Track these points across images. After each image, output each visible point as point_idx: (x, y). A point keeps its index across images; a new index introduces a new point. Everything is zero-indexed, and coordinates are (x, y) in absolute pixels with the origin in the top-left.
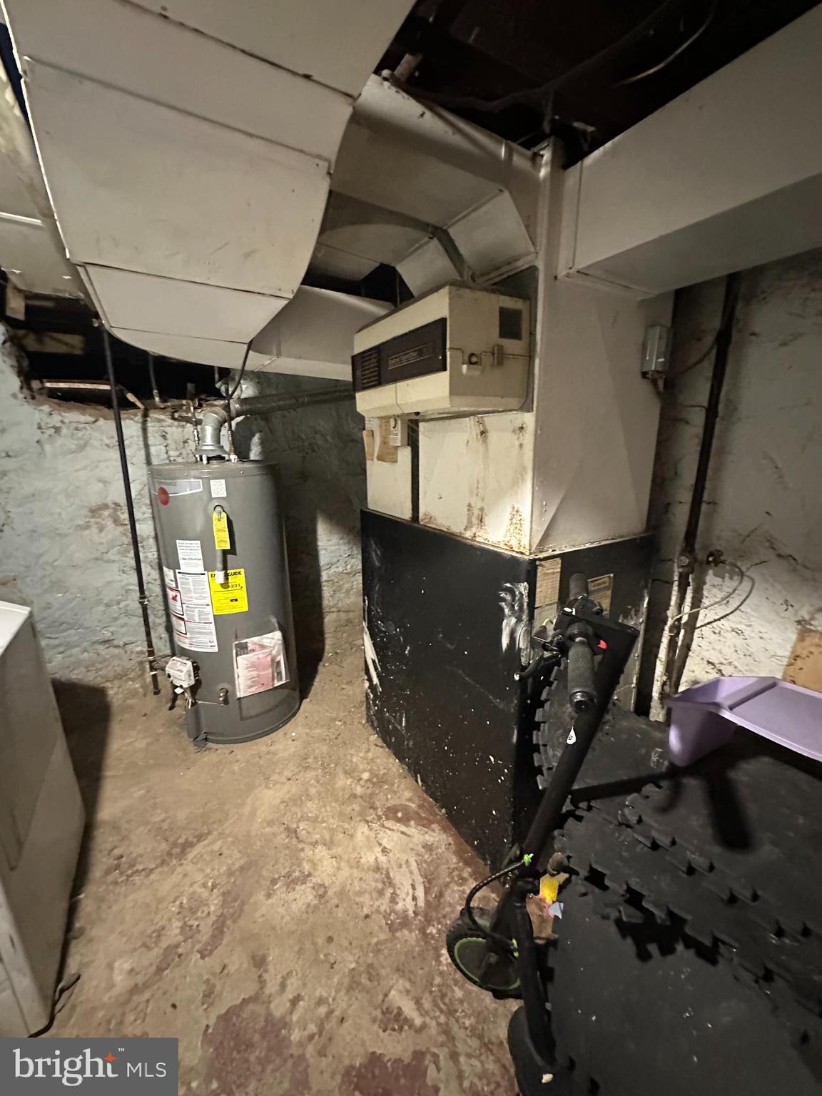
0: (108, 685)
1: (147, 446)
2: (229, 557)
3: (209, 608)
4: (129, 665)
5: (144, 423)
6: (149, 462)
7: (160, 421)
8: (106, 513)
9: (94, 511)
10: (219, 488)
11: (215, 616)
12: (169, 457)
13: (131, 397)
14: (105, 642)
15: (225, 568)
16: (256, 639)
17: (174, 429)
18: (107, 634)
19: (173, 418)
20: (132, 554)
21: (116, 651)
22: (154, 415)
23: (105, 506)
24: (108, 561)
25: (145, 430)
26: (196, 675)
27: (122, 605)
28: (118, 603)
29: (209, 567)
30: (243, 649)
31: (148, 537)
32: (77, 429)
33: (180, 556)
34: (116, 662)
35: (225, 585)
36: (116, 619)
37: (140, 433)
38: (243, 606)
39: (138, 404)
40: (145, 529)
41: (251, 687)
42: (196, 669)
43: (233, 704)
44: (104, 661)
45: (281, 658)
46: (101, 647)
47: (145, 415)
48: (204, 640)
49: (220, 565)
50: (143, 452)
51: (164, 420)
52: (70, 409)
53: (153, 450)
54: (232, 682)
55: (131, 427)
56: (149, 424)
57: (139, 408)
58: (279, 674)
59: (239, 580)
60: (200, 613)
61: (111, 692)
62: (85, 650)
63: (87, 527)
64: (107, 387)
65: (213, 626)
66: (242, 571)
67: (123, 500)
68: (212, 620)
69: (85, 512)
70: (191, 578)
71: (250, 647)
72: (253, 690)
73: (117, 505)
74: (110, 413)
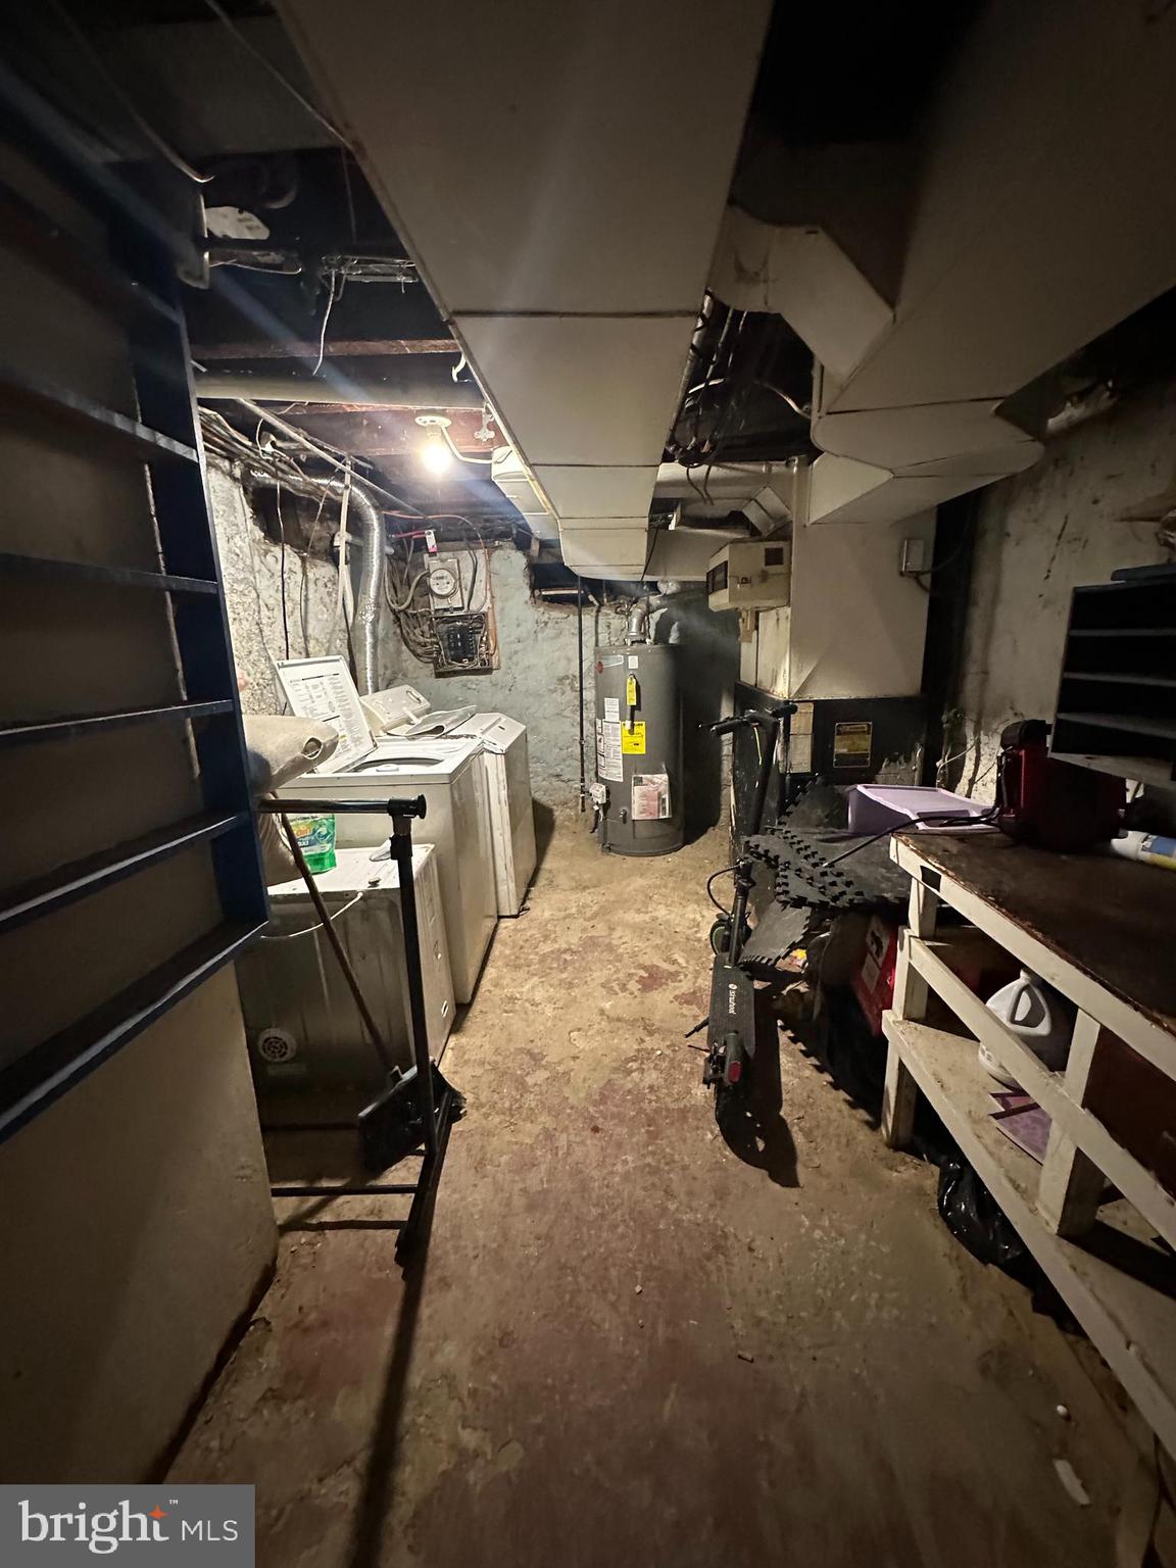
0: (555, 807)
1: (597, 633)
2: (636, 712)
3: (619, 749)
4: (570, 796)
5: (597, 617)
6: (597, 645)
7: (607, 614)
8: (568, 682)
9: (561, 680)
10: (634, 662)
11: (623, 755)
12: (610, 642)
13: (591, 598)
14: (558, 776)
15: (632, 719)
16: (648, 776)
17: (616, 621)
18: (558, 770)
19: (617, 613)
20: (579, 713)
21: (563, 784)
22: (604, 610)
23: (567, 677)
24: (564, 717)
25: (597, 622)
26: (608, 796)
27: (570, 750)
28: (567, 748)
29: (622, 718)
30: (639, 781)
31: (590, 702)
32: (557, 623)
33: (606, 709)
34: (562, 793)
35: (631, 731)
36: (564, 760)
37: (593, 623)
38: (642, 750)
39: (595, 602)
40: (589, 695)
41: (641, 813)
42: (608, 792)
43: (629, 823)
44: (555, 789)
45: (666, 796)
46: (554, 779)
47: (598, 611)
48: (615, 773)
49: (628, 717)
50: (594, 638)
51: (609, 614)
52: (554, 609)
53: (600, 637)
54: (629, 805)
55: (588, 620)
56: (600, 617)
57: (594, 605)
58: (664, 808)
59: (641, 729)
60: (615, 751)
61: (556, 813)
62: (544, 780)
63: (555, 691)
64: (576, 592)
65: (621, 762)
66: (644, 723)
67: (578, 674)
68: (621, 757)
69: (555, 680)
70: (611, 725)
71: (644, 781)
72: (643, 816)
73: (574, 676)
74: (575, 609)
